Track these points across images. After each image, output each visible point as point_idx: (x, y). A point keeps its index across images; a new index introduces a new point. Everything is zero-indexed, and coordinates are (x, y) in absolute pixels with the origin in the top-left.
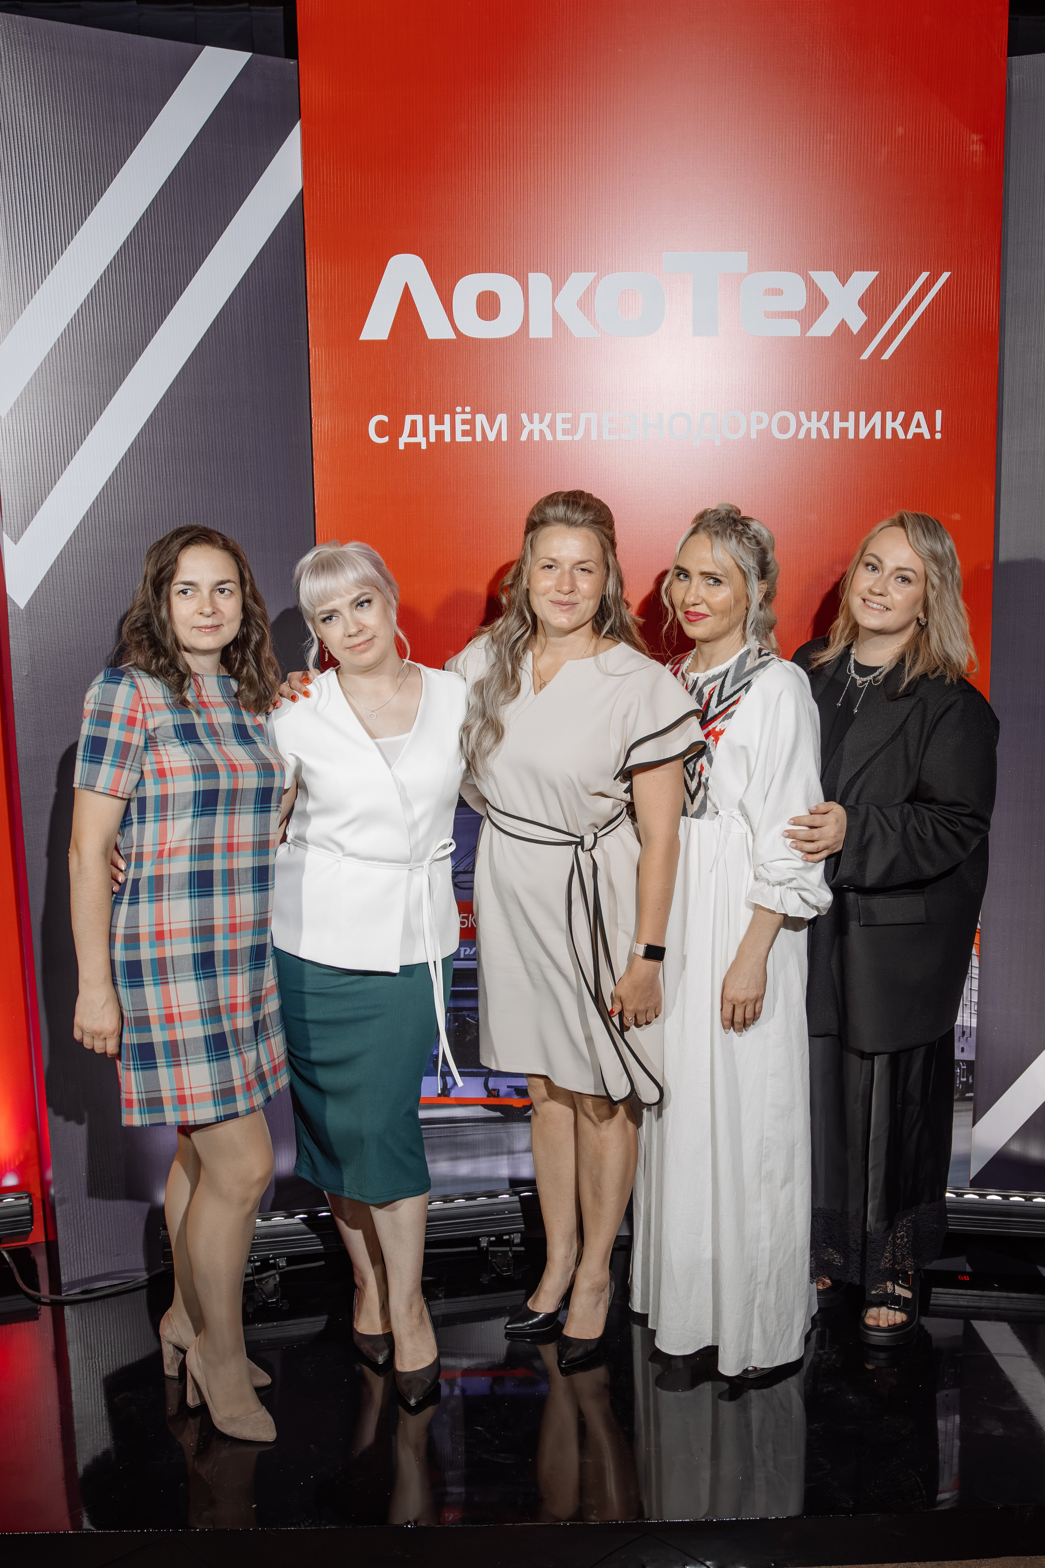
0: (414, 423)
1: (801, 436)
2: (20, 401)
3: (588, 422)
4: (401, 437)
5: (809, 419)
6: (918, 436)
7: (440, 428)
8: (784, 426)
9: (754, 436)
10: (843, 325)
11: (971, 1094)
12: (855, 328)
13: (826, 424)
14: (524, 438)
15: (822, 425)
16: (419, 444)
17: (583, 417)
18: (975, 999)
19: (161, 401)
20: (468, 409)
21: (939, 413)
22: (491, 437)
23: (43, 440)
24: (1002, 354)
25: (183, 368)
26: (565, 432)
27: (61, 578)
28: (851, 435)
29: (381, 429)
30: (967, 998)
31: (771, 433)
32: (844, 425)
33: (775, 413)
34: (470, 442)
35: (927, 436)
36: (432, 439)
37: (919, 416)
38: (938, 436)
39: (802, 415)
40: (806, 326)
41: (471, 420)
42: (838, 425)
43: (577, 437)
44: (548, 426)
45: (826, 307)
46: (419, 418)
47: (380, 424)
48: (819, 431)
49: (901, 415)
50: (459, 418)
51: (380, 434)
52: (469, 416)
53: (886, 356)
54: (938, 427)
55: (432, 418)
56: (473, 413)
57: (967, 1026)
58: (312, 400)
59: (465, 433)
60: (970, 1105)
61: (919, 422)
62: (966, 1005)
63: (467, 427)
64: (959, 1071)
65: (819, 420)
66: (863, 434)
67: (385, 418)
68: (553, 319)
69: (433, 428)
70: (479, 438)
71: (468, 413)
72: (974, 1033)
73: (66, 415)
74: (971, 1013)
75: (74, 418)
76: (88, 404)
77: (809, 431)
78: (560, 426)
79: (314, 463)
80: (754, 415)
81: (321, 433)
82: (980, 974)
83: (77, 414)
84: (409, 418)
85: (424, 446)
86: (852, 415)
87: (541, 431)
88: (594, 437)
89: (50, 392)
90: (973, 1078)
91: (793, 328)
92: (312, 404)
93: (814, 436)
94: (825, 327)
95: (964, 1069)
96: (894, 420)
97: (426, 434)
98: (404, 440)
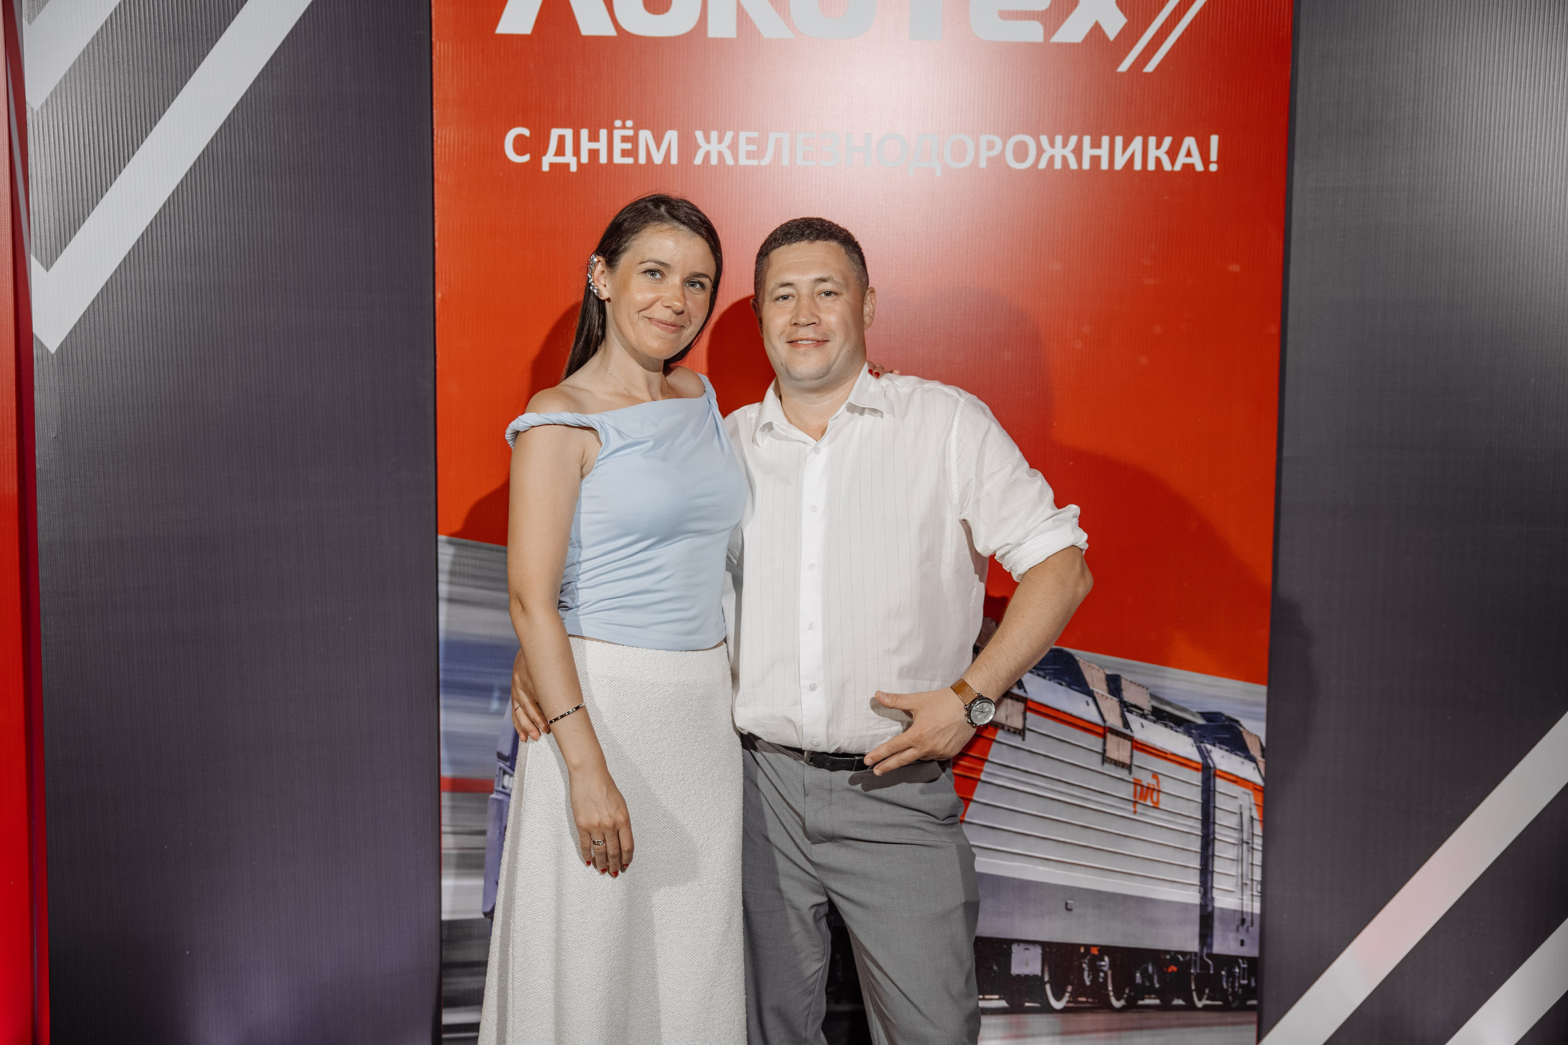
0: (561, 139)
1: (1042, 165)
2: (58, 91)
3: (778, 142)
4: (545, 153)
5: (1052, 144)
6: (1188, 168)
7: (594, 145)
8: (1021, 152)
9: (983, 164)
10: (1097, 30)
11: (1254, 1002)
12: (1112, 33)
13: (1073, 151)
14: (698, 160)
15: (1068, 152)
16: (567, 165)
17: (773, 137)
18: (1258, 876)
19: (242, 99)
20: (629, 123)
21: (1214, 140)
22: (658, 159)
23: (87, 141)
24: (1295, 68)
25: (271, 60)
26: (750, 155)
27: (106, 315)
28: (1105, 165)
29: (521, 145)
30: (1247, 875)
31: (1005, 161)
32: (1096, 152)
33: (1010, 137)
34: (631, 165)
35: (1200, 167)
36: (585, 159)
37: (1190, 142)
38: (1213, 168)
39: (1044, 139)
40: (1051, 30)
41: (633, 137)
42: (1088, 152)
43: (765, 162)
44: (729, 147)
45: (1076, 6)
46: (568, 133)
47: (519, 138)
48: (1065, 159)
49: (1168, 141)
50: (618, 134)
51: (519, 151)
52: (630, 133)
53: (1150, 68)
54: (1214, 156)
55: (584, 133)
56: (637, 128)
57: (1247, 913)
58: (434, 107)
59: (625, 153)
60: (1253, 1017)
61: (1190, 150)
62: (1246, 884)
63: (628, 146)
64: (1237, 970)
65: (1065, 145)
66: (1119, 164)
67: (526, 132)
68: (738, 15)
69: (586, 145)
70: (642, 160)
71: (629, 128)
72: (1257, 922)
73: (119, 111)
74: (1252, 895)
75: (128, 115)
76: (147, 100)
77: (1052, 159)
78: (743, 148)
79: (436, 184)
80: (984, 139)
81: (445, 147)
82: (1264, 845)
83: (133, 111)
84: (555, 133)
85: (573, 168)
86: (1105, 140)
87: (720, 155)
88: (786, 162)
89: (98, 81)
90: (1256, 981)
91: (1034, 32)
92: (435, 111)
93: (1058, 165)
94: (1073, 31)
95: (1244, 968)
96: (1158, 146)
97: (577, 152)
98: (548, 159)
